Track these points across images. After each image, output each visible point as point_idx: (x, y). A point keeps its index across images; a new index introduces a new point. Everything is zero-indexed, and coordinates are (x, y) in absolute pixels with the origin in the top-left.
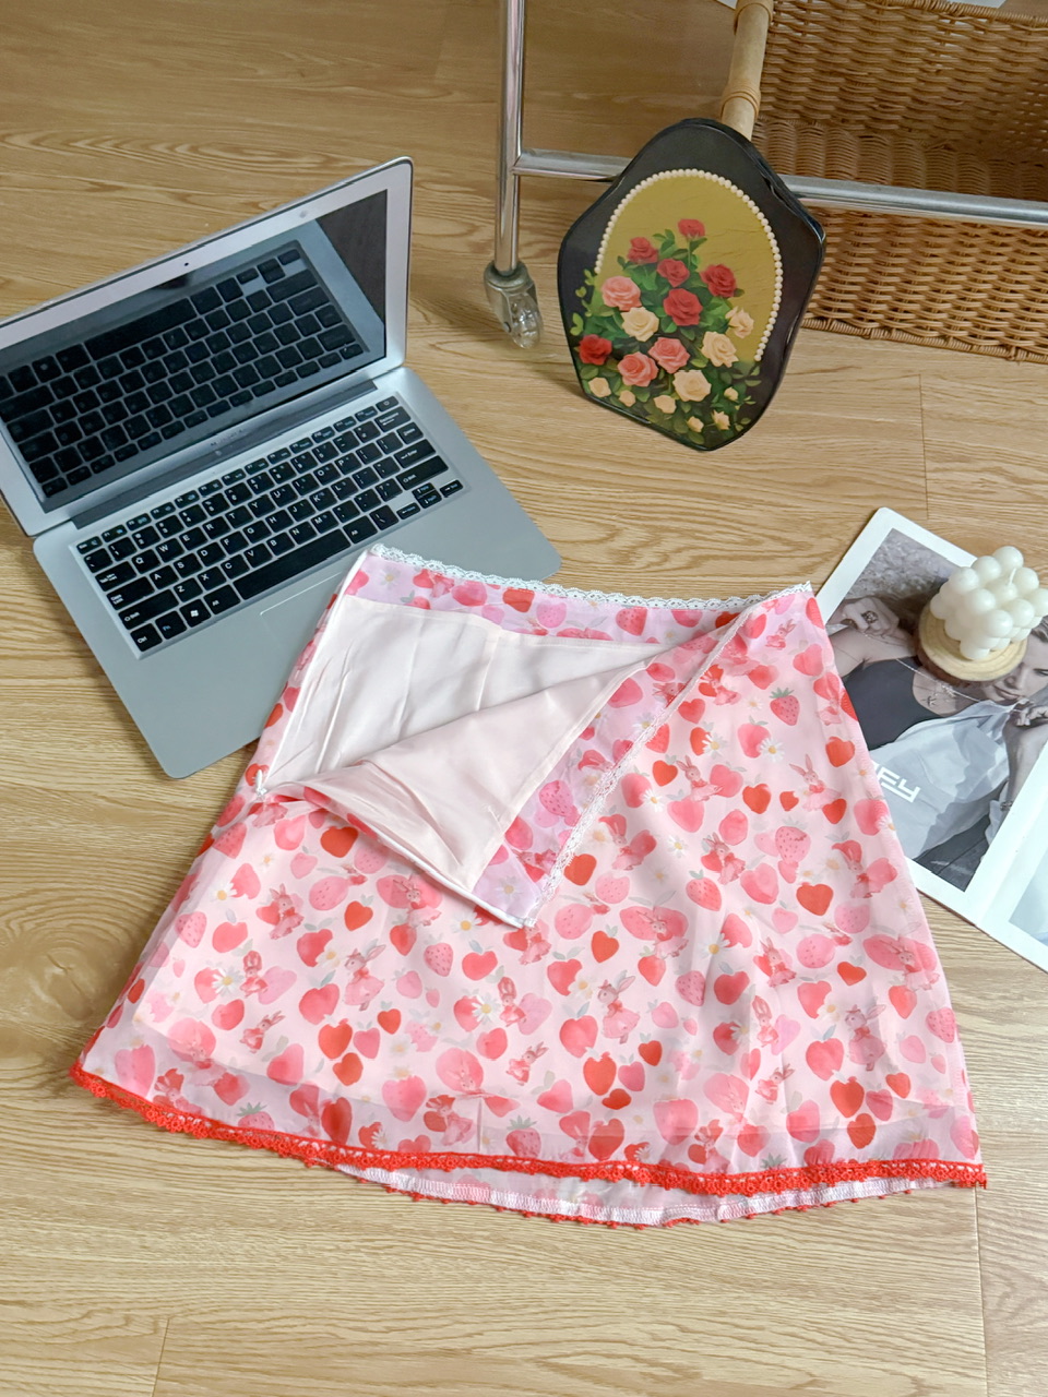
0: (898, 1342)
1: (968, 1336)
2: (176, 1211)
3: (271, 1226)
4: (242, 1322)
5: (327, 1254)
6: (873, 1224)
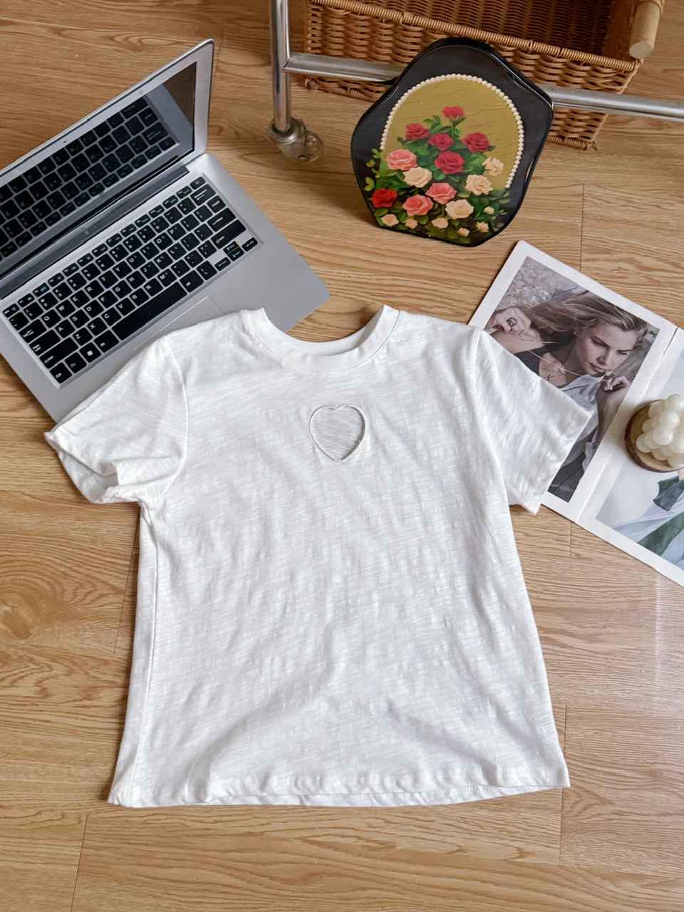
0: (511, 829)
1: (552, 825)
2: (88, 754)
4: (130, 817)
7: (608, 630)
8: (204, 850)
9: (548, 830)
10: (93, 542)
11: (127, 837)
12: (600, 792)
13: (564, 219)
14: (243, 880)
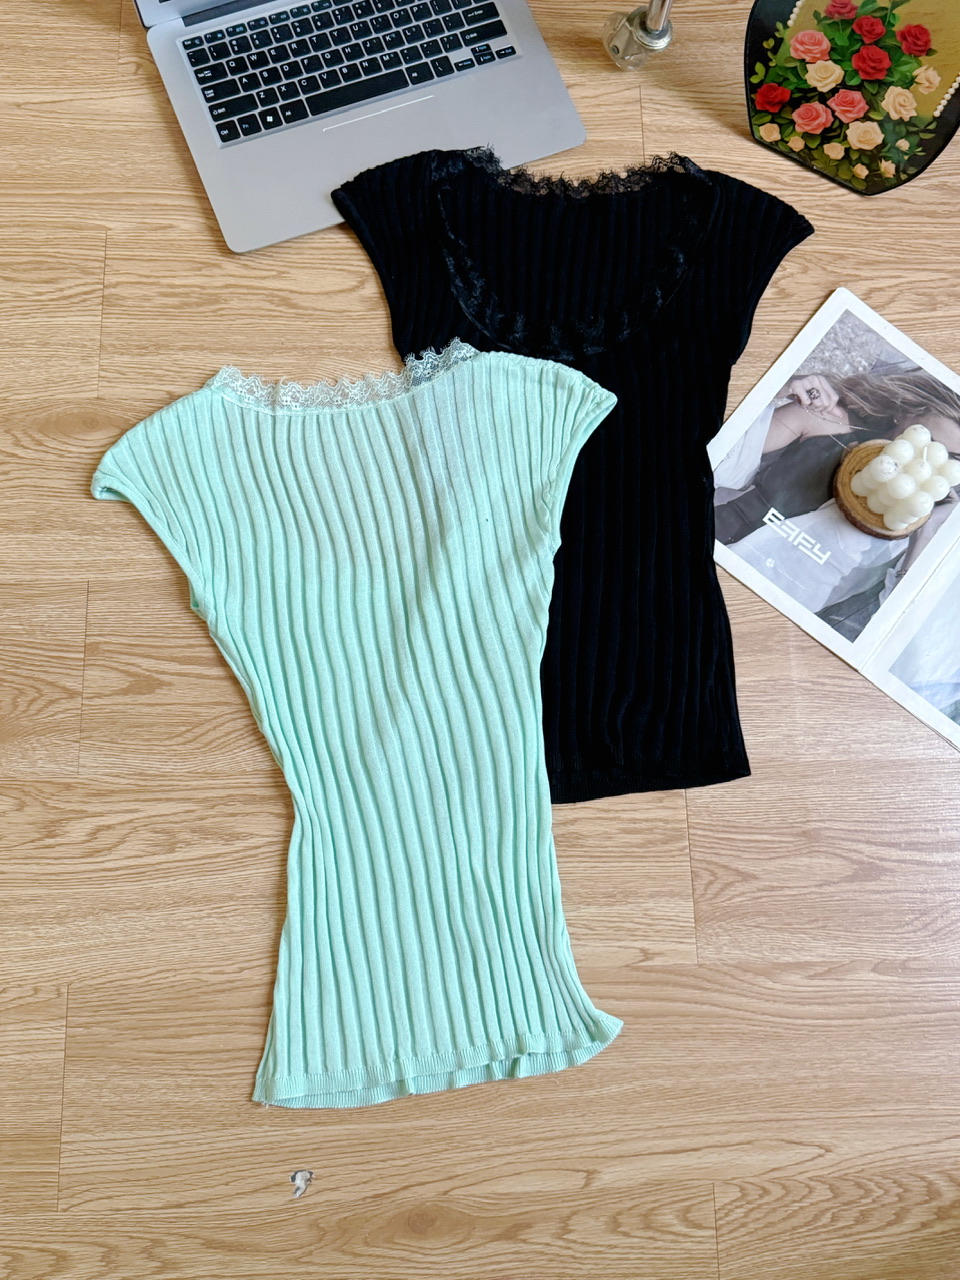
0: (630, 925)
1: (681, 915)
3: (138, 908)
4: (126, 980)
5: (185, 923)
6: (608, 843)
8: (230, 1009)
9: (678, 921)
10: (30, 634)
11: (125, 1006)
12: (741, 866)
13: (618, 135)
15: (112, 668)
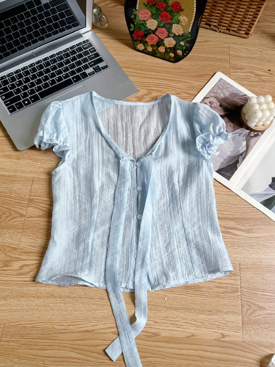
1: (237, 321)
2: (5, 293)
5: (50, 304)
7: (256, 227)
11: (24, 335)
12: (260, 304)
13: (221, 56)
14: (83, 355)
15: (37, 208)
